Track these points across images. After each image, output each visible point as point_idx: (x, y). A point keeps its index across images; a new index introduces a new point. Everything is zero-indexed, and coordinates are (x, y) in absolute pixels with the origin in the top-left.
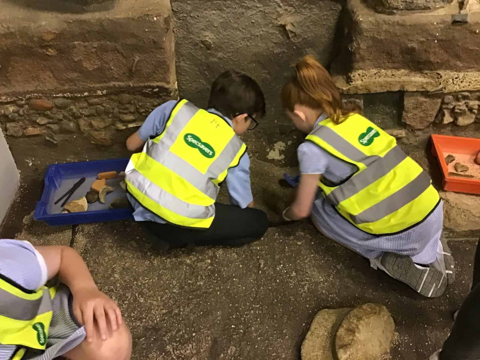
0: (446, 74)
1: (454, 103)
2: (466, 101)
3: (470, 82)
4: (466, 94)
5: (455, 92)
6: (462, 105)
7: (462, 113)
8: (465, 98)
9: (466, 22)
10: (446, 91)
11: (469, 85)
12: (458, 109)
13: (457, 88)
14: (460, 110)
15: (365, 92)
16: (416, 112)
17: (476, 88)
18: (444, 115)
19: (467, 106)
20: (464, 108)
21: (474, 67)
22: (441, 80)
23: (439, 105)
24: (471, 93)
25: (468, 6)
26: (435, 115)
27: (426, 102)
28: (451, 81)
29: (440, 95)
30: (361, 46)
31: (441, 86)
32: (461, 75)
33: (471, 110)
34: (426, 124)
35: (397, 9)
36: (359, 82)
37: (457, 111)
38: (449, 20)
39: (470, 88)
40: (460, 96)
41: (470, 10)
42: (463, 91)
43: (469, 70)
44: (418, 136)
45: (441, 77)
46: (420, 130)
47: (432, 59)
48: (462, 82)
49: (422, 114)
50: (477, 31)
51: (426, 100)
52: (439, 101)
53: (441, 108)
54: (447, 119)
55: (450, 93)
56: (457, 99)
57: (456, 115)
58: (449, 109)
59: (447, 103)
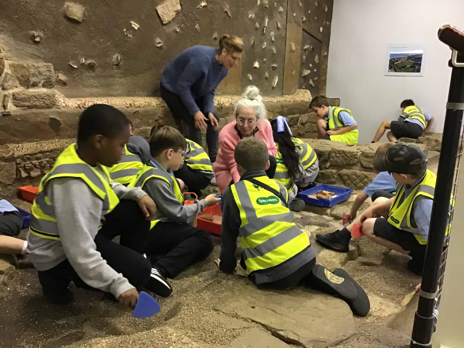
0: (11, 146)
1: (23, 163)
2: (31, 161)
3: (27, 149)
4: (28, 156)
5: (21, 156)
6: (28, 164)
7: (31, 169)
8: (29, 159)
9: (10, 115)
10: (16, 156)
11: (28, 151)
12: (27, 166)
13: (21, 153)
14: (29, 167)
17: (32, 152)
18: (20, 171)
19: (32, 164)
20: (30, 165)
21: (26, 140)
22: (9, 149)
23: (15, 166)
24: (31, 156)
25: (8, 108)
26: (15, 173)
27: (6, 165)
28: (16, 149)
29: (12, 159)
31: (11, 153)
32: (20, 145)
33: (35, 166)
34: (12, 180)
37: (27, 168)
38: (1, 114)
39: (29, 152)
40: (25, 158)
41: (10, 110)
42: (25, 155)
43: (24, 142)
44: (10, 189)
45: (8, 147)
46: (9, 185)
48: (22, 149)
49: (6, 174)
50: (19, 120)
51: (5, 163)
52: (14, 163)
53: (17, 167)
54: (24, 174)
55: (18, 157)
56: (25, 161)
57: (27, 171)
58: (22, 167)
59: (19, 164)
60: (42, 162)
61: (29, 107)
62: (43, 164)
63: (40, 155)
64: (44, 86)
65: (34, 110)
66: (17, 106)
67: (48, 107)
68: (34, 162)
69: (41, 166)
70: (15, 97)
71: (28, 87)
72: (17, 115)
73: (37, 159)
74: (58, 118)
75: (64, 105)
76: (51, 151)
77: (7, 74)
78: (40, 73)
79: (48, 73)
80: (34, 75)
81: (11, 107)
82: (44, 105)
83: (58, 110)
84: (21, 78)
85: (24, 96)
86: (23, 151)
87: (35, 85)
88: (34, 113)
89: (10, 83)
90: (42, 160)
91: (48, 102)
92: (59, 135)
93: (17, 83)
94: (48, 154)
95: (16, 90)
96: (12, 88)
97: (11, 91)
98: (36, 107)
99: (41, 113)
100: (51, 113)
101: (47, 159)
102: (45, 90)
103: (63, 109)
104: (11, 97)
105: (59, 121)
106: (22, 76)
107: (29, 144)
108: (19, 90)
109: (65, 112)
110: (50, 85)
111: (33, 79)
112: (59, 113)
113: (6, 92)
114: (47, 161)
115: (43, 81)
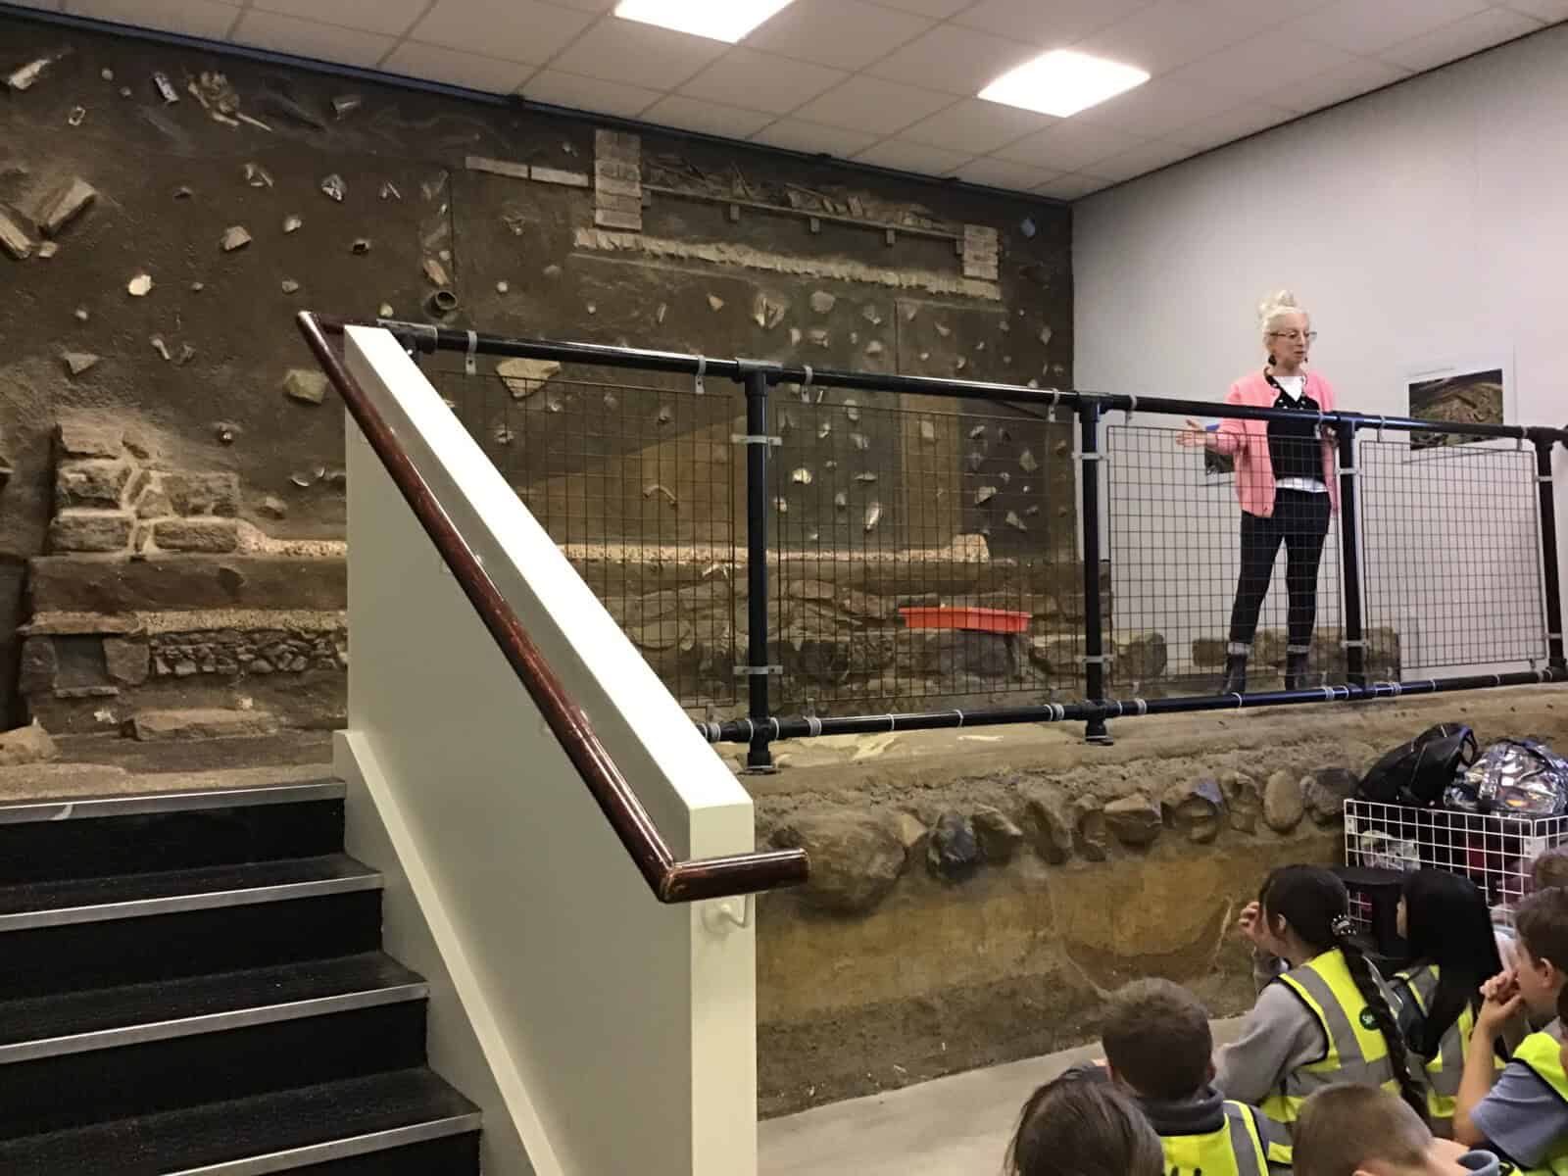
0: (140, 615)
1: (163, 647)
2: (178, 646)
3: (172, 622)
4: (174, 636)
5: (160, 634)
6: (171, 650)
7: (177, 660)
8: (175, 642)
9: (144, 560)
10: (149, 633)
11: (172, 626)
12: (170, 655)
13: (159, 629)
14: (174, 655)
15: (49, 632)
16: (122, 662)
17: (181, 629)
18: (155, 662)
19: (180, 651)
20: (176, 652)
21: (172, 607)
22: (138, 620)
23: (147, 652)
24: (178, 636)
25: (145, 548)
26: (147, 665)
27: (131, 648)
28: (150, 621)
29: (141, 638)
30: (39, 585)
31: (140, 628)
32: (159, 614)
33: (186, 656)
34: (140, 678)
35: (69, 549)
36: (42, 623)
38: (128, 559)
39: (173, 628)
40: (167, 639)
41: (147, 552)
42: (171, 632)
43: (167, 610)
45: (138, 617)
46: (134, 686)
47: (122, 598)
48: (162, 622)
49: (130, 664)
50: (160, 569)
51: (129, 645)
52: (146, 646)
53: (151, 654)
54: (163, 669)
55: (154, 636)
56: (165, 643)
57: (171, 663)
58: (159, 655)
59: (155, 648)
60: (199, 650)
61: (184, 549)
62: (200, 655)
63: (196, 636)
64: (216, 512)
65: (193, 555)
66: (160, 546)
67: (221, 550)
68: (184, 647)
69: (197, 657)
70: (158, 531)
71: (184, 514)
72: (157, 562)
73: (191, 643)
74: (236, 570)
75: (255, 547)
76: (221, 630)
77: (151, 492)
78: (209, 490)
79: (224, 491)
80: (197, 493)
81: (150, 548)
82: (212, 545)
83: (240, 556)
84: (177, 501)
85: (173, 529)
86: (164, 624)
87: (197, 511)
88: (191, 560)
89: (154, 507)
90: (201, 646)
91: (220, 541)
92: (238, 602)
93: (170, 508)
94: (213, 635)
95: (162, 520)
96: (155, 515)
97: (153, 522)
98: (196, 548)
99: (205, 560)
100: (224, 562)
101: (211, 645)
102: (218, 520)
103: (251, 555)
104: (152, 531)
105: (236, 574)
106: (178, 496)
107: (175, 613)
108: (171, 519)
109: (253, 560)
110: (227, 510)
111: (195, 501)
112: (241, 562)
113: (145, 523)
114: (211, 649)
115: (213, 505)
